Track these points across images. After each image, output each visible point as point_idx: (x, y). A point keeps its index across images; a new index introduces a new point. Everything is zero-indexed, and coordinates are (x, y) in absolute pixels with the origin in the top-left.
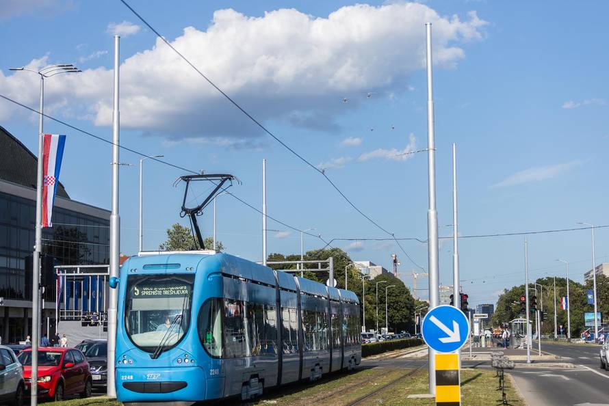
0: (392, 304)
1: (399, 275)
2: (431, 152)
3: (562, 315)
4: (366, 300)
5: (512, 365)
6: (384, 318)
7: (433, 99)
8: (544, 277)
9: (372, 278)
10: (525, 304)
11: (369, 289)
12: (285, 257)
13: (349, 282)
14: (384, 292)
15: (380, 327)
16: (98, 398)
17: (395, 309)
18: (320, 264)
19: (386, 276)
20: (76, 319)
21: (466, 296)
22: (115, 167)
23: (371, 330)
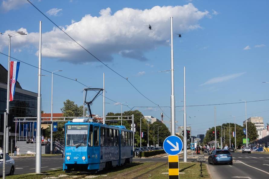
0: (160, 134)
1: (163, 122)
2: (172, 71)
3: (233, 139)
4: (149, 132)
5: (205, 160)
6: (157, 140)
7: (173, 49)
8: (226, 123)
9: (152, 123)
10: (215, 134)
11: (151, 128)
12: (115, 114)
13: (142, 125)
14: (157, 129)
15: (155, 144)
16: (31, 174)
17: (162, 136)
18: (128, 117)
19: (158, 122)
20: (24, 140)
21: (189, 131)
22: (39, 77)
23: (151, 146)
